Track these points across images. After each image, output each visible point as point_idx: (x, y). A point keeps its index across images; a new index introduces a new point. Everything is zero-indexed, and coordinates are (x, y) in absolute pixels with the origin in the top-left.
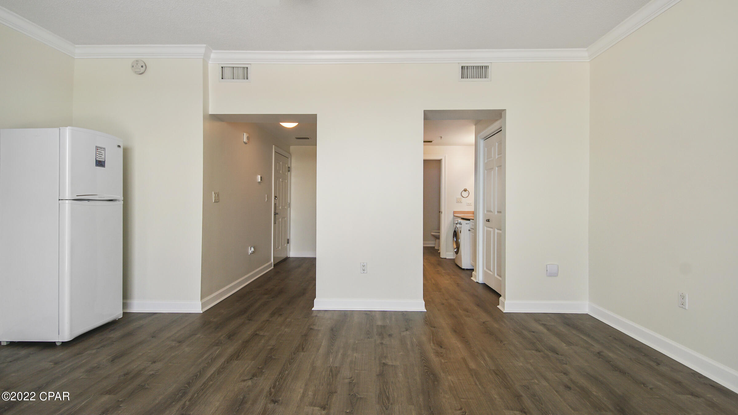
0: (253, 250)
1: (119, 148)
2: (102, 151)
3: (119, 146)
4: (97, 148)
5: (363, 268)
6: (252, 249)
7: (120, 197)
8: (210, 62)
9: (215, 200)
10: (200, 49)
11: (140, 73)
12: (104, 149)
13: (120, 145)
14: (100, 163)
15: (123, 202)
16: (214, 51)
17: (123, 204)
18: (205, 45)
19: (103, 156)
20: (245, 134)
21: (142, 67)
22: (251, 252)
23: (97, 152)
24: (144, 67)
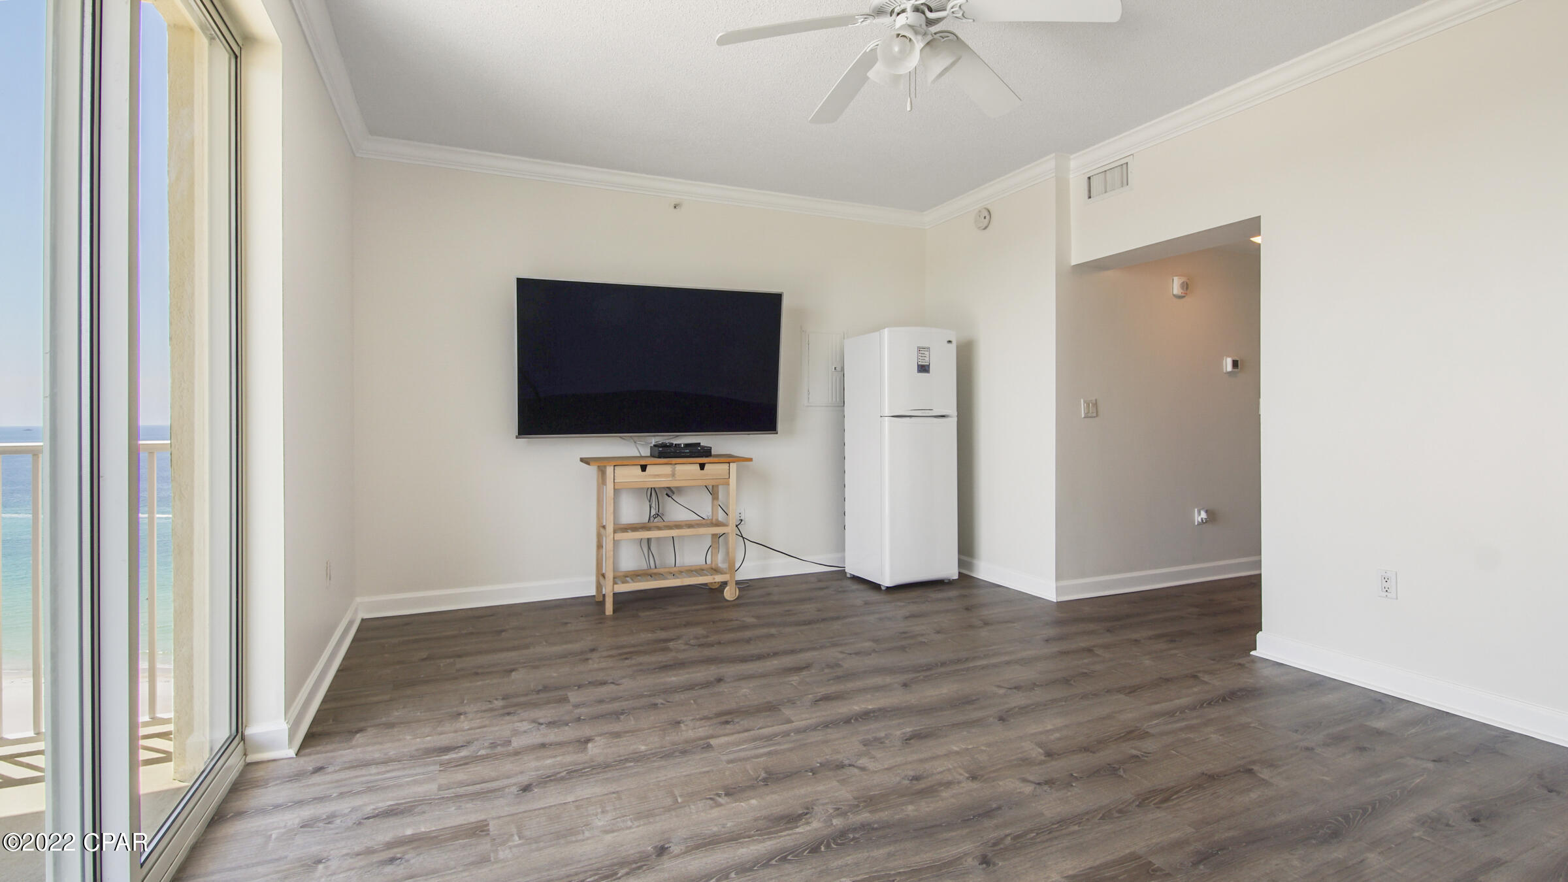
0: (1206, 517)
1: (949, 345)
2: (926, 353)
3: (950, 342)
4: (920, 349)
5: (1385, 584)
6: (1203, 515)
7: (952, 411)
8: (1071, 176)
9: (1085, 414)
10: (1048, 165)
11: (983, 227)
12: (929, 348)
13: (951, 340)
14: (924, 369)
15: (958, 419)
16: (1072, 157)
17: (958, 422)
18: (1054, 154)
19: (927, 359)
20: (1176, 279)
21: (985, 218)
22: (1200, 520)
23: (920, 355)
24: (988, 217)
